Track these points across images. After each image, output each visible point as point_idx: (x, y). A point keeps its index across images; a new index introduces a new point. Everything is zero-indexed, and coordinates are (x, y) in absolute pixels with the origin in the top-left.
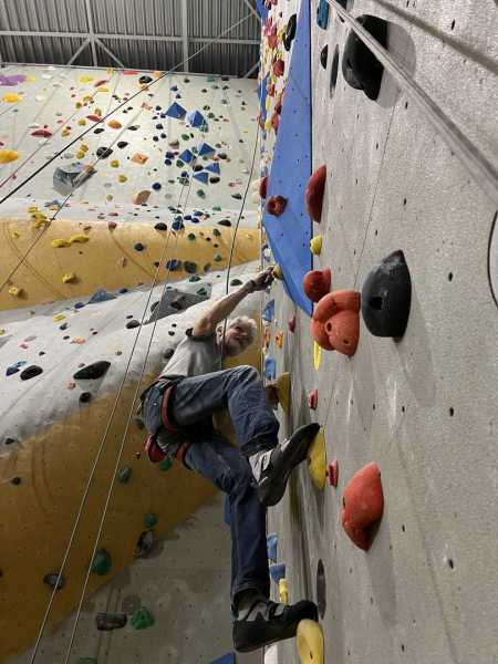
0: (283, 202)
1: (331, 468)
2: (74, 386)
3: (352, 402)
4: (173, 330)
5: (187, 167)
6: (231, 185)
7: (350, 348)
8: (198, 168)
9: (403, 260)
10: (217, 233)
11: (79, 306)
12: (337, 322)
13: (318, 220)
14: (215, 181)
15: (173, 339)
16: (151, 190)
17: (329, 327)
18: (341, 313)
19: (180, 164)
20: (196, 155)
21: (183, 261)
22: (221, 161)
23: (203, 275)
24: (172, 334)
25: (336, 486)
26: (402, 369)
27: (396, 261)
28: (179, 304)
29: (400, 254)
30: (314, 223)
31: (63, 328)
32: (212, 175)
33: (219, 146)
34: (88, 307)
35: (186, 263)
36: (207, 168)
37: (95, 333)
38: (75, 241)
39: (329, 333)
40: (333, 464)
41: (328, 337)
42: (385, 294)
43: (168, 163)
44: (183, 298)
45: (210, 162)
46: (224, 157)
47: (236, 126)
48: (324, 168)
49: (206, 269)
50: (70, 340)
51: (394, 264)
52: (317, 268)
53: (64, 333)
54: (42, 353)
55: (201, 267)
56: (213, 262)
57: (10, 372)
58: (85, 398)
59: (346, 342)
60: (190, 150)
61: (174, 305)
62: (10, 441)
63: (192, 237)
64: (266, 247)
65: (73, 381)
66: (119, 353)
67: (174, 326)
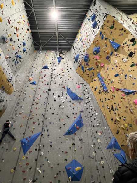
5: (16, 58)
8: (16, 60)
14: (16, 65)
16: (9, 58)
22: (19, 62)
33: (22, 59)
35: (4, 88)
43: (15, 54)
46: (20, 61)
56: (6, 91)
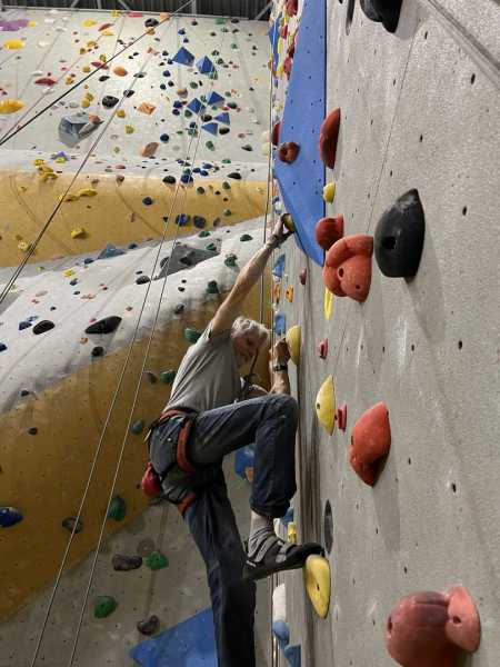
0: (295, 148)
1: (340, 412)
2: (86, 340)
3: (362, 347)
4: (182, 285)
5: (195, 118)
6: (241, 136)
7: (361, 294)
8: (208, 118)
9: (417, 198)
10: (227, 186)
11: (89, 261)
12: (349, 267)
13: (332, 166)
14: (225, 132)
15: (183, 295)
16: (159, 141)
17: (341, 272)
18: (354, 258)
19: (188, 114)
20: (205, 104)
21: (192, 216)
22: (232, 112)
23: (211, 229)
24: (182, 290)
25: (344, 429)
26: (413, 309)
27: (411, 200)
28: (188, 259)
29: (415, 192)
30: (328, 169)
31: (73, 283)
32: (221, 125)
33: (228, 94)
34: (97, 263)
35: (195, 217)
36: (217, 118)
37: (106, 289)
38: (83, 195)
39: (340, 278)
40: (342, 409)
41: (339, 282)
42: (399, 233)
43: (176, 113)
44: (193, 253)
45: (220, 112)
46: (233, 106)
47: (246, 73)
48: (339, 111)
49: (216, 224)
50: (81, 295)
51: (408, 203)
52: (330, 215)
53: (75, 288)
54: (54, 308)
55: (210, 222)
56: (223, 217)
57: (23, 326)
58: (98, 352)
59: (358, 287)
60: (199, 99)
61: (183, 260)
62: (25, 394)
63: (201, 190)
64: (277, 200)
65: (86, 336)
66: (130, 309)
67: (184, 281)
